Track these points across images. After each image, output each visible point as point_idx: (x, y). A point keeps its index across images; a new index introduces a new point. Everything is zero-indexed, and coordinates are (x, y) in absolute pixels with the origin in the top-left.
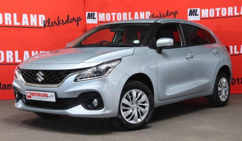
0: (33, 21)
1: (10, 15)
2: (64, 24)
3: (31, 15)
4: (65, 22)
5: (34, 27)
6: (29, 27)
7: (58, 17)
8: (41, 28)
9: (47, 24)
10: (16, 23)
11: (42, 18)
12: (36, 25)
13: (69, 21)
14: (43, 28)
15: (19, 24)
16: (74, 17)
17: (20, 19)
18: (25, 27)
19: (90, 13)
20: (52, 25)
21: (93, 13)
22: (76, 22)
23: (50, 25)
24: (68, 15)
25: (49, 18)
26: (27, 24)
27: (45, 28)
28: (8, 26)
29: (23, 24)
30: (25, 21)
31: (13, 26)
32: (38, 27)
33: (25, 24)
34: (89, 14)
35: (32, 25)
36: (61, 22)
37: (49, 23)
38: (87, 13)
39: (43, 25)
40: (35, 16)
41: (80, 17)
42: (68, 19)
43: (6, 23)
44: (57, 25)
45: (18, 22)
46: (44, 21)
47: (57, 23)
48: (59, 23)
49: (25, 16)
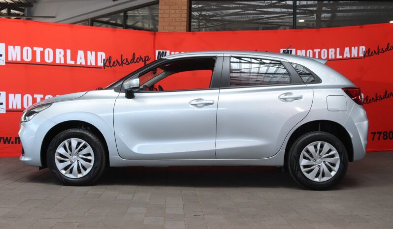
0: (91, 59)
1: (62, 51)
2: (129, 64)
3: (89, 53)
4: (129, 62)
5: (91, 67)
6: (86, 67)
7: (122, 55)
8: (100, 68)
9: (107, 64)
10: (70, 62)
11: (101, 55)
12: (94, 64)
13: (135, 61)
14: (103, 68)
15: (73, 63)
16: (140, 56)
17: (74, 57)
18: (81, 66)
19: (161, 51)
20: (113, 65)
21: (165, 51)
22: (143, 61)
23: (111, 65)
24: (134, 54)
25: (110, 57)
26: (84, 63)
27: (104, 68)
28: (60, 65)
29: (78, 63)
30: (81, 59)
31: (65, 65)
32: (96, 67)
33: (81, 63)
34: (159, 53)
35: (89, 64)
36: (125, 62)
37: (110, 63)
38: (157, 52)
39: (102, 65)
40: (94, 53)
41: (148, 56)
42: (134, 59)
43: (58, 62)
44: (120, 65)
45: (72, 60)
46: (104, 60)
47: (120, 63)
48: (122, 62)
49: (81, 53)
